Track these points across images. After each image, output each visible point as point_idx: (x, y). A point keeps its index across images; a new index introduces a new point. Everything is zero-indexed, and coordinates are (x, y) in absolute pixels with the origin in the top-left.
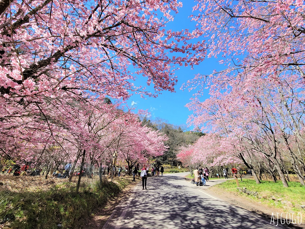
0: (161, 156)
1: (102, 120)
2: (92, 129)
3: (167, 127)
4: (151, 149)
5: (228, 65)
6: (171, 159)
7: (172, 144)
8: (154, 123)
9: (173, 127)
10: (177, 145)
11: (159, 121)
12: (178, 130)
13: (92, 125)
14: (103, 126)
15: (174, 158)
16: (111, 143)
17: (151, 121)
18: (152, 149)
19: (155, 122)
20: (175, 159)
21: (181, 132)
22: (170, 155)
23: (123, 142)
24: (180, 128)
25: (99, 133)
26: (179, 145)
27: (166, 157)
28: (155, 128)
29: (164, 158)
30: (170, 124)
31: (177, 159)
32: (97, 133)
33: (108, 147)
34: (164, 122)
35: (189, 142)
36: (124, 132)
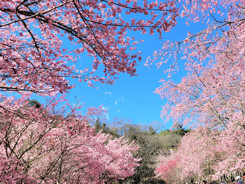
0: (131, 177)
1: (30, 133)
2: (12, 151)
3: (132, 129)
4: (114, 167)
5: (207, 22)
6: (146, 179)
7: (144, 154)
8: (111, 127)
9: (142, 128)
10: (152, 154)
11: (119, 123)
12: (148, 132)
13: (12, 145)
14: (31, 144)
15: (151, 176)
16: (48, 170)
17: (107, 126)
18: (117, 168)
19: (113, 125)
20: (152, 178)
21: (154, 133)
22: (144, 172)
23: (68, 166)
24: (151, 129)
25: (25, 157)
26: (154, 154)
27: (139, 178)
28: (115, 135)
29: (135, 179)
30: (135, 125)
31: (156, 177)
32: (21, 157)
33: (43, 178)
34: (127, 122)
35: (169, 147)
36: (68, 149)
